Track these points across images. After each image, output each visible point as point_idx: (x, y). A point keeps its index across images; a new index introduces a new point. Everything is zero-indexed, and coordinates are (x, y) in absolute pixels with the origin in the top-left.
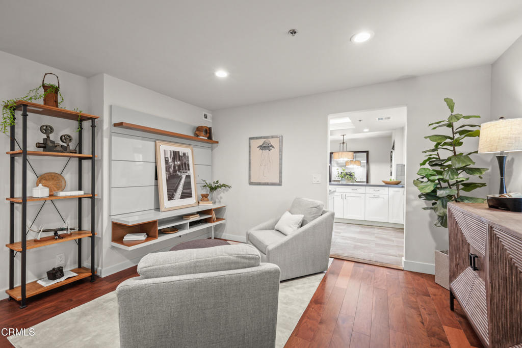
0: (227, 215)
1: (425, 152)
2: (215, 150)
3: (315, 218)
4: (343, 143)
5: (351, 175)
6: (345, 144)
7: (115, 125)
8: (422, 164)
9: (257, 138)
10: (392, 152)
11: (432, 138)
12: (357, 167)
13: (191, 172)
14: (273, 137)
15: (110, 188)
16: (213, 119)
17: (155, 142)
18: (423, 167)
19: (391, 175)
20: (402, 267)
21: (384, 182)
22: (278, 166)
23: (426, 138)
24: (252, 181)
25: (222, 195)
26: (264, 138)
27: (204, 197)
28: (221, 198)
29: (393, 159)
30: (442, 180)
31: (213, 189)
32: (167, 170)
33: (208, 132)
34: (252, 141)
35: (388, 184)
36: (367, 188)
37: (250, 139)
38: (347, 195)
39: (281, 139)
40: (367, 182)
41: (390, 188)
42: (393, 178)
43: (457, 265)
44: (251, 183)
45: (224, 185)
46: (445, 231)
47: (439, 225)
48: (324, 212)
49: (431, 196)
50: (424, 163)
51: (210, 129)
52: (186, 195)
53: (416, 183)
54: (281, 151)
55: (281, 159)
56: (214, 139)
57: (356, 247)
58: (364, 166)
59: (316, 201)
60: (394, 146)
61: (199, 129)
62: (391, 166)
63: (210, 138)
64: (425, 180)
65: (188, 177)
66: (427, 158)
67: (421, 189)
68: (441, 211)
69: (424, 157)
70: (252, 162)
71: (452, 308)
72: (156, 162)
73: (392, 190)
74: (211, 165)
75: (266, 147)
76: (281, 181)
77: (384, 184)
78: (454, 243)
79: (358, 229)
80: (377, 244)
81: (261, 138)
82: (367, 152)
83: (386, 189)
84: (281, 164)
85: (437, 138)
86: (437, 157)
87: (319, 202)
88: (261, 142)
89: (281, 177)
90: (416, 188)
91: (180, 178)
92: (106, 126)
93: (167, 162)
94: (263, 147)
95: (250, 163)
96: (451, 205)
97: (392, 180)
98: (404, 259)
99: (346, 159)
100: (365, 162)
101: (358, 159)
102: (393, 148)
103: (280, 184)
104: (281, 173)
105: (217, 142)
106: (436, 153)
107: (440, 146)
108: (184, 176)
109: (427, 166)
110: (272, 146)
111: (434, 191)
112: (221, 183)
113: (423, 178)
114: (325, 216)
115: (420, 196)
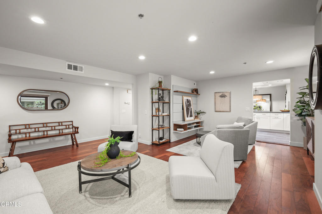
0: (204, 124)
1: (298, 98)
2: (198, 98)
3: (249, 124)
4: (256, 91)
5: (260, 107)
6: (257, 91)
7: (174, 92)
8: (296, 103)
9: (219, 93)
10: (286, 94)
11: (300, 93)
12: (264, 103)
13: (192, 107)
14: (226, 92)
15: (173, 112)
16: (197, 85)
17: (182, 96)
18: (297, 104)
19: (286, 107)
20: (289, 144)
21: (280, 110)
22: (229, 104)
23: (297, 93)
24: (216, 110)
25: (202, 116)
26: (222, 92)
27: (196, 117)
28: (201, 118)
29: (286, 98)
30: (304, 109)
31: (198, 114)
32: (186, 106)
33: (196, 91)
34: (216, 94)
35: (283, 112)
36: (271, 114)
37: (215, 93)
38: (260, 117)
39: (230, 93)
40: (271, 110)
41: (284, 114)
42: (287, 109)
43: (309, 138)
44: (216, 111)
45: (203, 112)
46: (305, 127)
47: (304, 125)
48: (253, 122)
49: (300, 115)
50: (298, 102)
51: (197, 89)
52: (191, 116)
53: (294, 110)
54: (230, 98)
55: (230, 101)
56: (199, 93)
57: (266, 139)
58: (268, 102)
59: (249, 118)
60: (286, 92)
61: (194, 90)
62: (286, 102)
63: (197, 93)
64: (298, 109)
65: (191, 109)
66: (299, 100)
67: (296, 112)
68: (304, 120)
69: (298, 100)
70: (216, 102)
71: (308, 154)
72: (183, 103)
73: (286, 115)
74: (196, 104)
75: (223, 96)
76: (230, 110)
77: (281, 112)
78: (308, 130)
79: (267, 133)
80: (277, 138)
81: (220, 92)
82: (270, 95)
83: (282, 114)
84: (230, 103)
85: (302, 93)
86: (303, 100)
87: (251, 118)
88: (220, 94)
89: (230, 108)
90: (294, 112)
91: (189, 109)
92: (172, 92)
93: (186, 104)
94: (222, 96)
95: (215, 103)
96: (307, 118)
97: (286, 110)
98: (290, 141)
99: (257, 99)
100: (269, 99)
101: (264, 98)
102: (286, 93)
103: (230, 111)
104: (230, 107)
105: (200, 94)
106: (303, 98)
107: (304, 96)
108: (190, 109)
109: (299, 104)
110: (226, 96)
111: (301, 113)
112: (202, 111)
113: (297, 108)
114: (253, 123)
115: (296, 115)
